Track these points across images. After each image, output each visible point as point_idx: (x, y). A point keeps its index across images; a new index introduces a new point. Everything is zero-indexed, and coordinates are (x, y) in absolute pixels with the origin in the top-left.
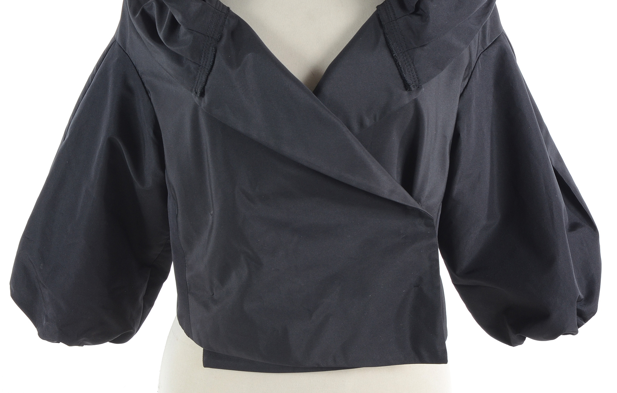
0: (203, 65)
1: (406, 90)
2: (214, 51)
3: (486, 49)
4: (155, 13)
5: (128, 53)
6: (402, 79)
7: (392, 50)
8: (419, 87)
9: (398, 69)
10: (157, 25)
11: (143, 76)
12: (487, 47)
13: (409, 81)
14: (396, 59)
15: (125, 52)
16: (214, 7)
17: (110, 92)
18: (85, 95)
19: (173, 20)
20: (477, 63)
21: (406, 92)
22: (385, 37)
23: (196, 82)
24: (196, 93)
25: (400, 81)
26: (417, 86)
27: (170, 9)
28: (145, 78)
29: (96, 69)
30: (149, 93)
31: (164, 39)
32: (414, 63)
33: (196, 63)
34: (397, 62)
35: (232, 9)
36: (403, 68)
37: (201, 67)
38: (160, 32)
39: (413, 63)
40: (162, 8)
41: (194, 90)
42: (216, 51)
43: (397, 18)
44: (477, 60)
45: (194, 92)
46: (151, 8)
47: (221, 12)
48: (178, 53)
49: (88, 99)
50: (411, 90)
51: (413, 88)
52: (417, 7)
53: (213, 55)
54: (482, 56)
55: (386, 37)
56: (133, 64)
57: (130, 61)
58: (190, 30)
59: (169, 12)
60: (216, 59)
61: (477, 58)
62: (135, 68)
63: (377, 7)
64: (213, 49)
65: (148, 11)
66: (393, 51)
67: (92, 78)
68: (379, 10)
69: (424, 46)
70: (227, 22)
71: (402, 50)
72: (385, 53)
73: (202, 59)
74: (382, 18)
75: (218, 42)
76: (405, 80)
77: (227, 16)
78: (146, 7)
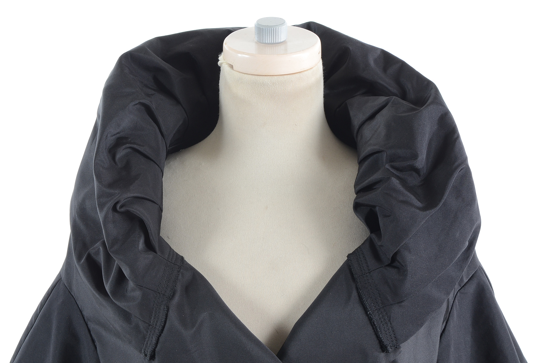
0: (153, 325)
1: (383, 351)
2: (166, 311)
3: (463, 286)
4: (101, 259)
5: (73, 295)
6: (378, 340)
7: (367, 307)
8: (396, 347)
9: (373, 329)
10: (103, 275)
11: (89, 323)
12: (464, 284)
13: (386, 342)
14: (371, 318)
15: (71, 293)
16: (167, 259)
17: (53, 337)
18: (27, 338)
19: (120, 273)
20: (454, 303)
21: (382, 354)
22: (357, 292)
23: (146, 342)
24: (146, 355)
25: (376, 342)
26: (394, 346)
27: (117, 262)
28: (91, 325)
29: (40, 309)
30: (95, 342)
31: (111, 293)
32: (391, 321)
33: (145, 322)
34: (372, 320)
35: (187, 259)
36: (379, 327)
37: (151, 327)
38: (107, 284)
39: (389, 321)
40: (108, 259)
41: (143, 351)
42: (168, 311)
43: (371, 271)
44: (454, 299)
45: (144, 354)
46: (98, 253)
47: (174, 264)
48: (127, 309)
49: (30, 342)
50: (389, 352)
51: (390, 349)
52: (394, 259)
53: (165, 315)
54: (458, 294)
55: (359, 292)
56: (79, 308)
57: (76, 304)
58: (140, 287)
59: (115, 265)
60: (168, 320)
61: (454, 297)
62: (81, 312)
63: (348, 256)
64: (165, 308)
65: (94, 257)
66: (367, 309)
67: (35, 318)
68: (351, 261)
69: (402, 302)
70: (180, 277)
71: (377, 306)
72: (359, 311)
73: (152, 318)
74: (354, 270)
75: (170, 299)
76: (381, 341)
77: (181, 269)
78: (92, 250)
